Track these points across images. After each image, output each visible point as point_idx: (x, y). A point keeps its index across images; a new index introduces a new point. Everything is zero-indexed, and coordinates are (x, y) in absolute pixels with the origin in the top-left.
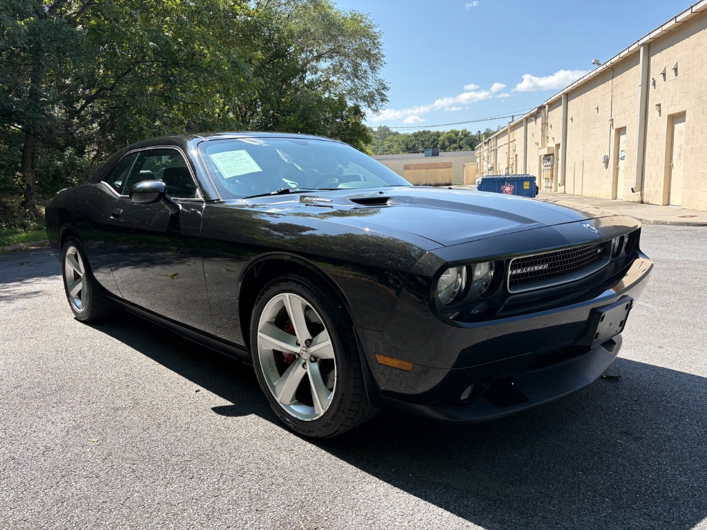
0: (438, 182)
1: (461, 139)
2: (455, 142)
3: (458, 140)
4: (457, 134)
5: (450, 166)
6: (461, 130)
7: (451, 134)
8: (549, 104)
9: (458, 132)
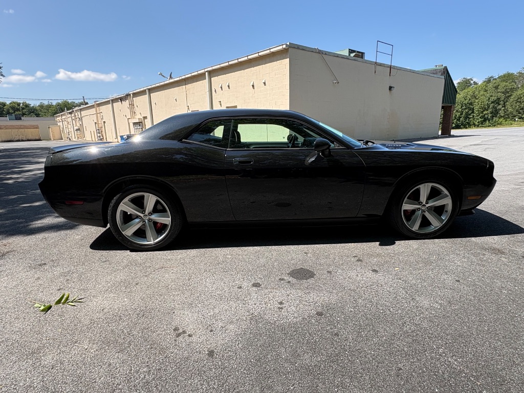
0: (30, 139)
1: (23, 109)
2: (18, 110)
3: (21, 108)
4: (19, 104)
5: (37, 127)
6: (21, 102)
7: (14, 104)
8: (134, 94)
9: (20, 104)
